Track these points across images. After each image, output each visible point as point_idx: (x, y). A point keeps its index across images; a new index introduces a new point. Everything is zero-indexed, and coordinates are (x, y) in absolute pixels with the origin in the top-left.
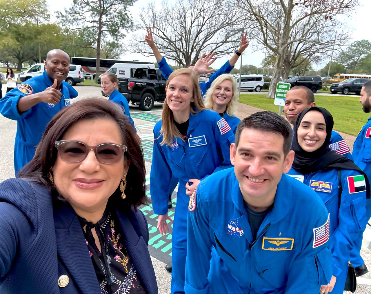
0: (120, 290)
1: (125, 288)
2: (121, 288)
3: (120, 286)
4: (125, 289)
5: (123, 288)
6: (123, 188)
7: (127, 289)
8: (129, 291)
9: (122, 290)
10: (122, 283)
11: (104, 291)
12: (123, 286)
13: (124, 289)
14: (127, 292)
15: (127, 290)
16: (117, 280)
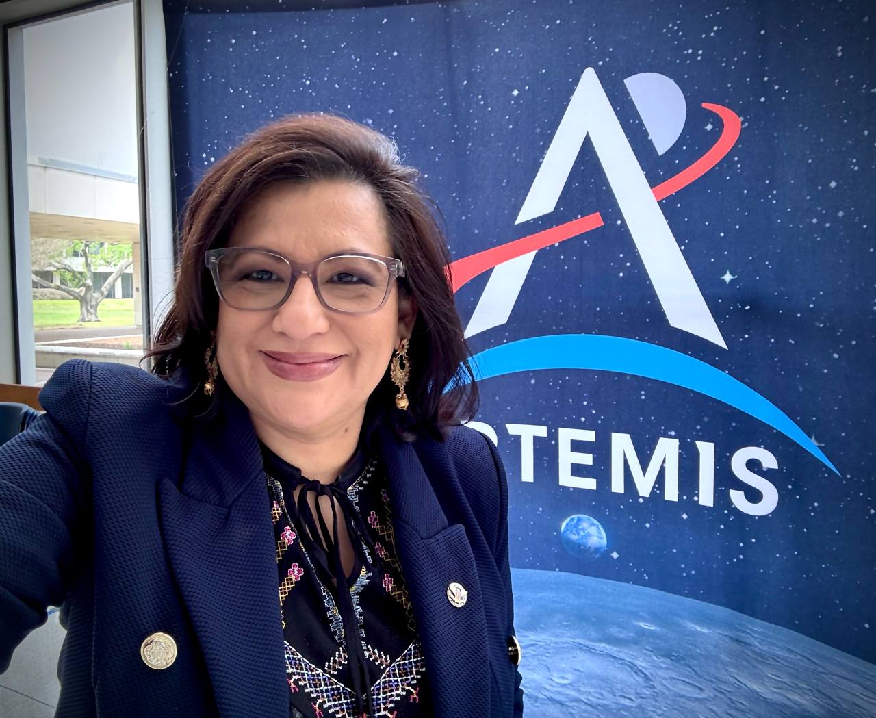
0: (384, 683)
1: (401, 676)
2: (389, 676)
3: (385, 669)
4: (402, 681)
5: (395, 675)
6: (400, 377)
7: (407, 679)
8: (413, 686)
9: (390, 681)
10: (393, 660)
11: (336, 684)
12: (394, 670)
13: (399, 679)
14: (409, 688)
15: (409, 685)
16: (374, 653)
